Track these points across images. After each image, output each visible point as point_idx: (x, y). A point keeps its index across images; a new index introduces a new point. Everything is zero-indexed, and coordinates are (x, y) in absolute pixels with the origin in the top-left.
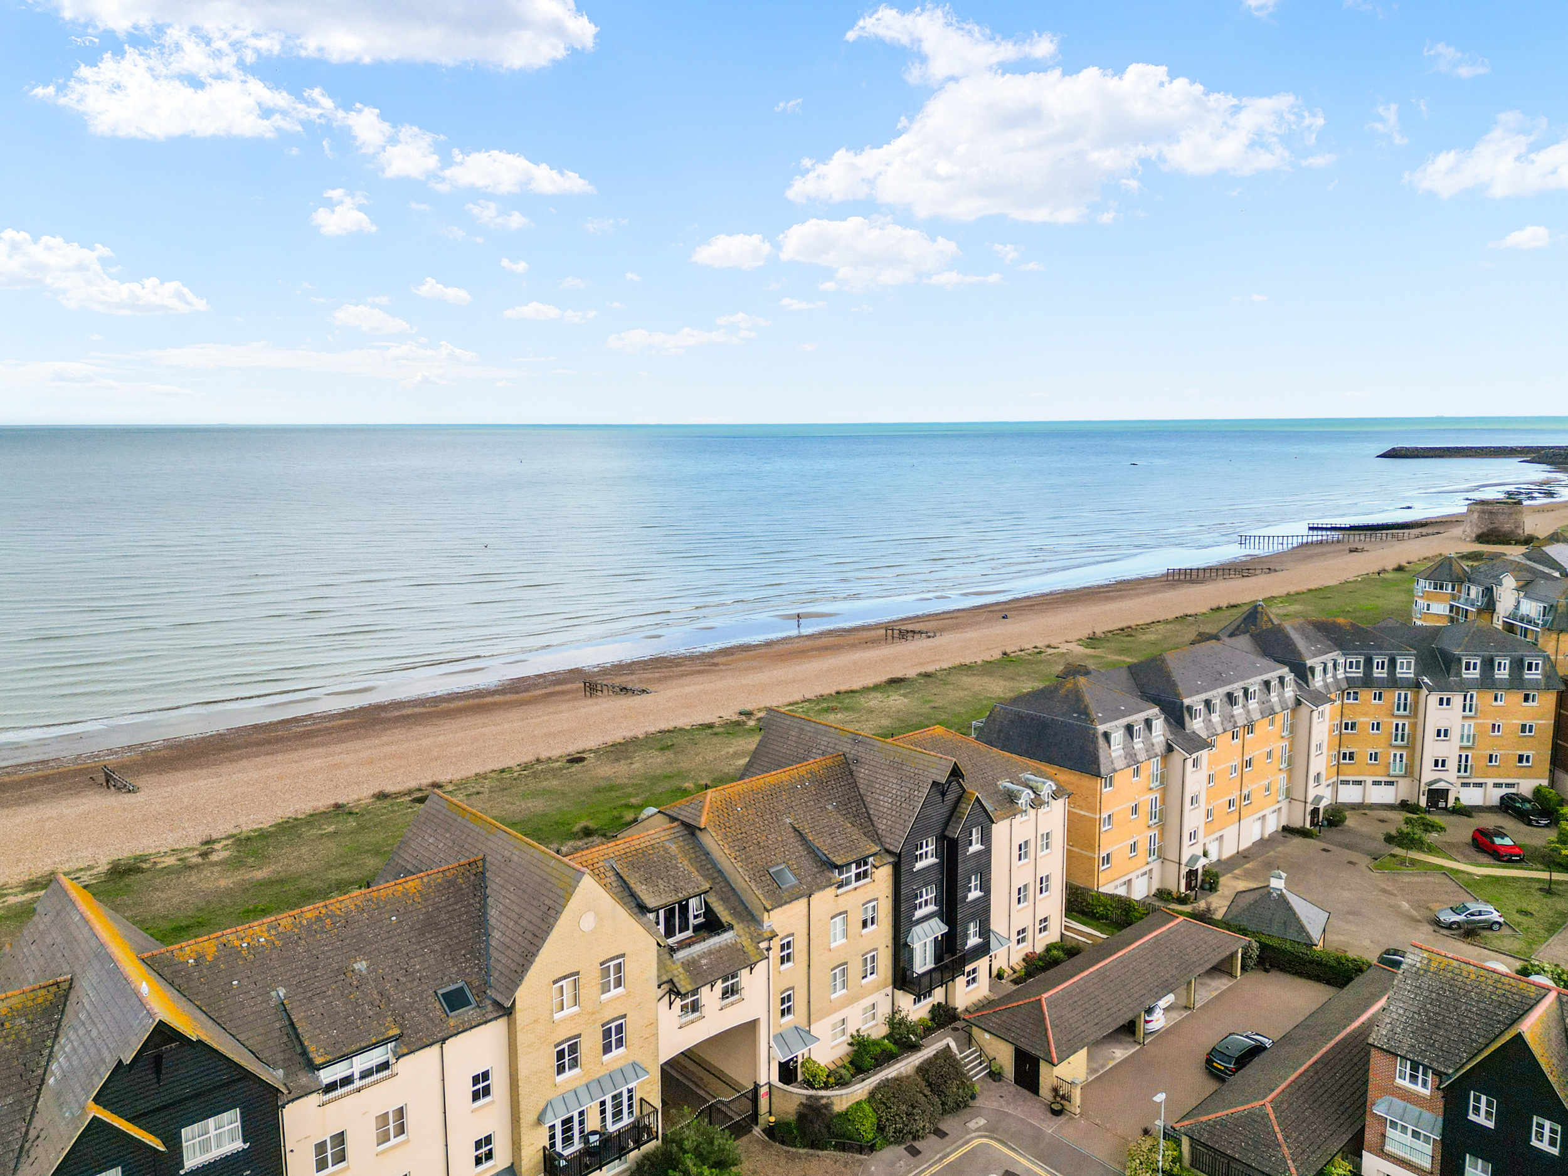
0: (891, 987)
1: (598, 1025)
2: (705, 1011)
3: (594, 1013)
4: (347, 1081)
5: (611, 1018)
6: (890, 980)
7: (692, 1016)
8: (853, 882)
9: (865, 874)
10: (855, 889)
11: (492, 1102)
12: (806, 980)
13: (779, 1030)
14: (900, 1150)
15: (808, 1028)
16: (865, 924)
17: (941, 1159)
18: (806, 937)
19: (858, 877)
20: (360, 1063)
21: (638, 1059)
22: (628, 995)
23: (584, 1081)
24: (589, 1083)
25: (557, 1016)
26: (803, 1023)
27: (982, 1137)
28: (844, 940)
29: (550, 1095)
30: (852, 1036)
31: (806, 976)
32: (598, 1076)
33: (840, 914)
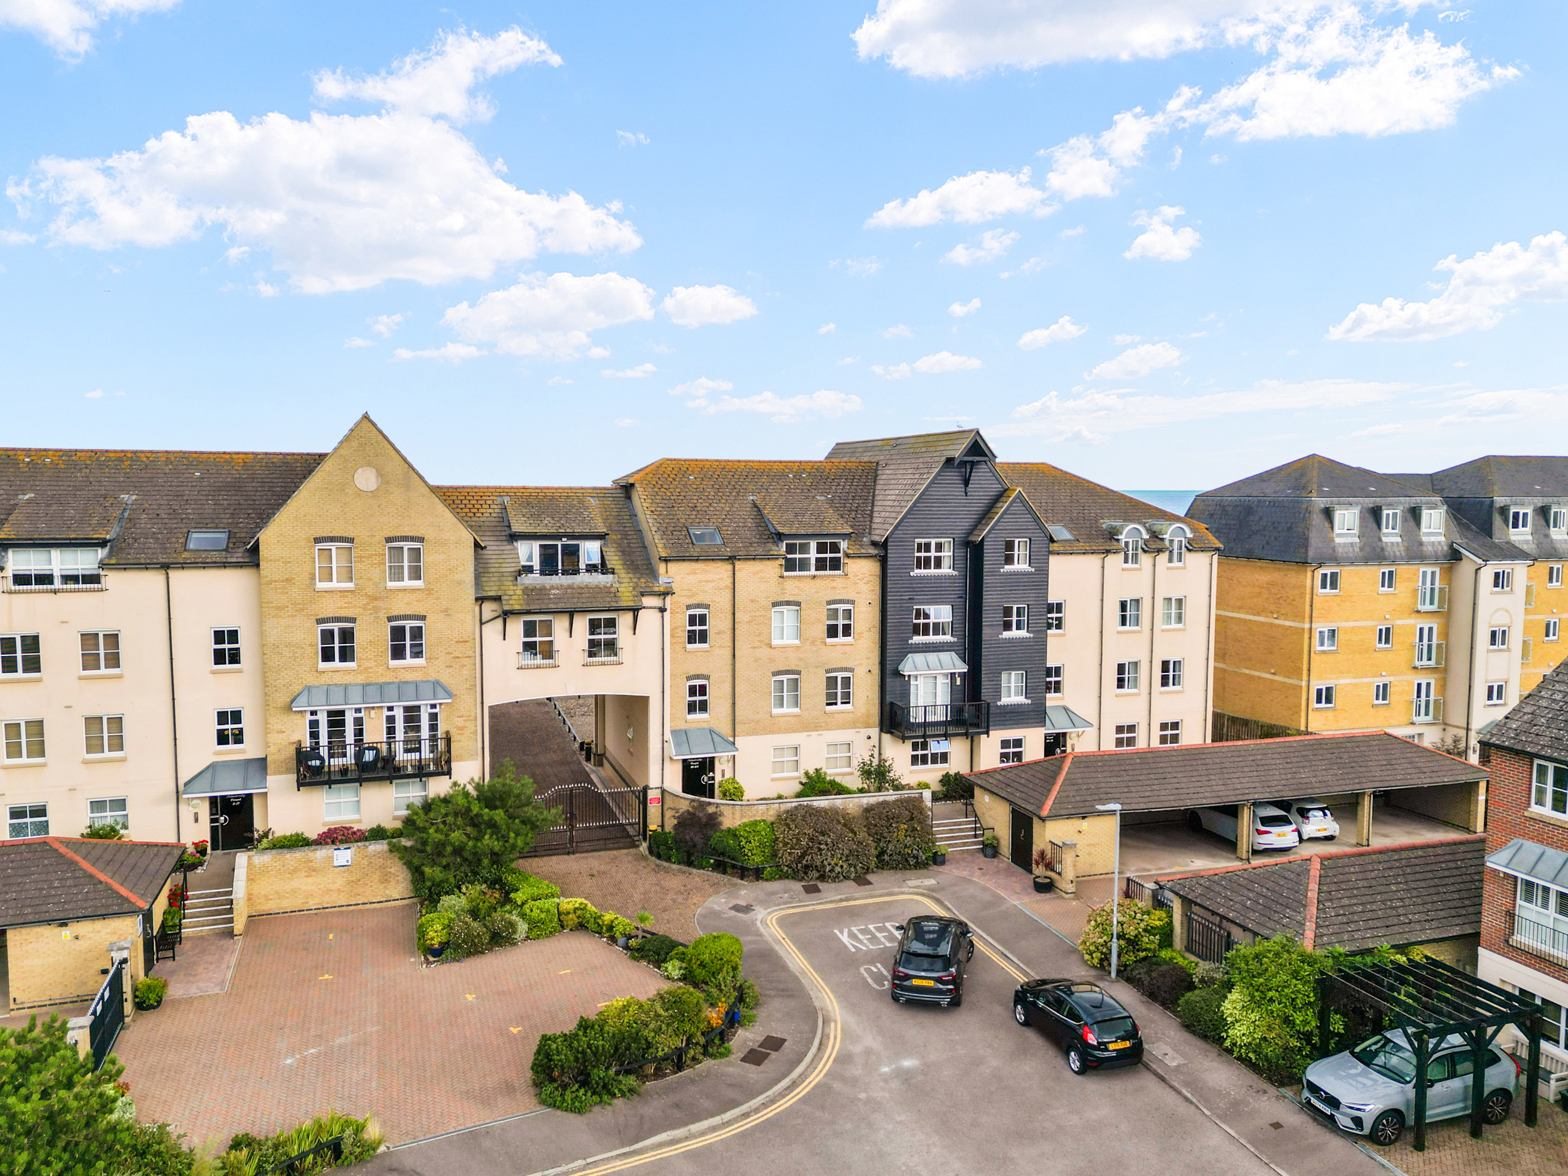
0: (877, 730)
1: (383, 615)
2: (560, 658)
3: (375, 599)
4: (45, 579)
5: (402, 613)
6: (876, 719)
7: (539, 660)
8: (813, 567)
9: (836, 565)
10: (814, 577)
11: (240, 671)
12: (729, 674)
13: (682, 726)
14: (797, 886)
15: (731, 739)
16: (832, 631)
17: (841, 900)
18: (730, 616)
19: (821, 565)
20: (59, 562)
21: (444, 678)
22: (428, 591)
23: (361, 679)
24: (368, 685)
25: (320, 586)
26: (725, 728)
27: (918, 894)
28: (797, 642)
29: (310, 680)
30: (807, 773)
31: (730, 667)
32: (381, 680)
33: (788, 603)
